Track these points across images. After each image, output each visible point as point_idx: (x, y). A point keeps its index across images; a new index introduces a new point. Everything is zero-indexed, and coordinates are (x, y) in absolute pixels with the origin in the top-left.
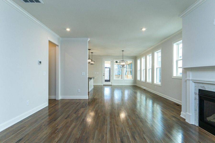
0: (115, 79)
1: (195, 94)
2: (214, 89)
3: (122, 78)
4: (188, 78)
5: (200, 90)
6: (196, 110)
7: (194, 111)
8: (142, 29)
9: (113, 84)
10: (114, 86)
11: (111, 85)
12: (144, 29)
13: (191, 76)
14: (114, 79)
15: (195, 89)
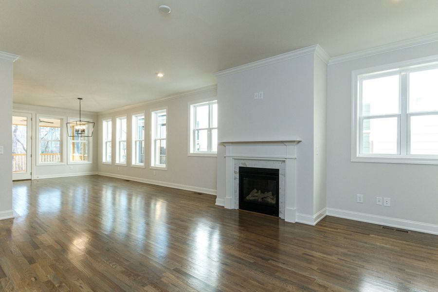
0: (39, 163)
1: (235, 172)
2: (255, 165)
3: (62, 161)
4: (227, 155)
5: (240, 168)
6: (235, 192)
7: (233, 193)
8: (157, 74)
9: (34, 177)
10: (37, 181)
11: (31, 180)
12: (160, 75)
13: (231, 151)
14: (37, 165)
15: (235, 168)
